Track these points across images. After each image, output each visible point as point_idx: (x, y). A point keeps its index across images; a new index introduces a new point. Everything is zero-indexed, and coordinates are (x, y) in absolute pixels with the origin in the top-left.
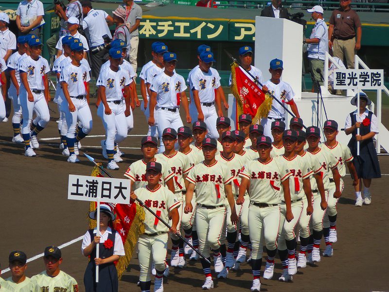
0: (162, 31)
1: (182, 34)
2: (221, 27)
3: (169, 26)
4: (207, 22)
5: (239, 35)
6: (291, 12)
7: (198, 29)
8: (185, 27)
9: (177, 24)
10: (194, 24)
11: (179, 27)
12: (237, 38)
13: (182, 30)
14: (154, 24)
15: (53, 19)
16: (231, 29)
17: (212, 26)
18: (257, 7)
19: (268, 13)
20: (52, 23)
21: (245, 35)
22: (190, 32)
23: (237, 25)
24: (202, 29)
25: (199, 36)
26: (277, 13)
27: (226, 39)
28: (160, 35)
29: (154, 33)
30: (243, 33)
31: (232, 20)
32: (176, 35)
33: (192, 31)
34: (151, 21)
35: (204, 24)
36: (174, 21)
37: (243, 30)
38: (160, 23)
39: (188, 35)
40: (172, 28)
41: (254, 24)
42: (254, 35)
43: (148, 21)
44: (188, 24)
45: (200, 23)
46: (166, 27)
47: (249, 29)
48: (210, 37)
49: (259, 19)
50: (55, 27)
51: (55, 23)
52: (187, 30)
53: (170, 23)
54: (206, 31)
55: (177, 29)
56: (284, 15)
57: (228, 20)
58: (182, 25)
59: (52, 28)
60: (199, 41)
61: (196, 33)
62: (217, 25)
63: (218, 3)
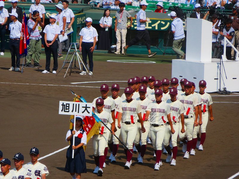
1: (147, 27)
2: (169, 23)
4: (161, 21)
7: (156, 25)
8: (149, 23)
10: (154, 22)
13: (147, 25)
15: (78, 19)
17: (164, 23)
19: (194, 16)
20: (77, 21)
22: (151, 26)
24: (158, 25)
25: (157, 28)
26: (199, 16)
28: (135, 28)
33: (153, 26)
35: (159, 22)
39: (151, 28)
45: (157, 21)
48: (162, 29)
49: (189, 19)
50: (79, 23)
52: (150, 25)
54: (160, 25)
59: (77, 24)
60: (156, 31)
61: (155, 26)
62: (166, 22)
63: (167, 10)
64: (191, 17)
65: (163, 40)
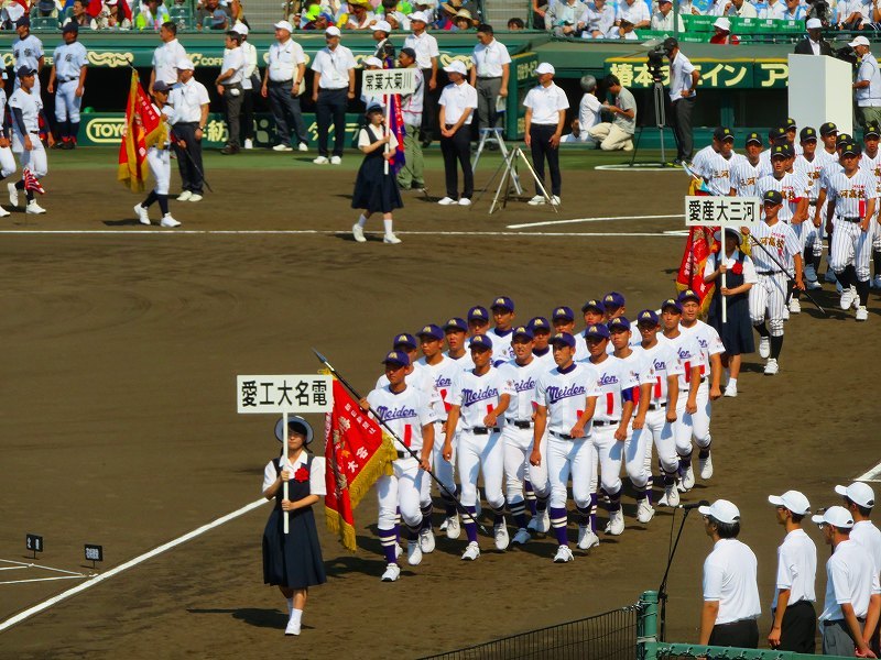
2: (743, 70)
4: (724, 64)
5: (767, 79)
6: (836, 46)
7: (713, 75)
10: (707, 67)
12: (765, 84)
15: (519, 66)
16: (757, 72)
17: (731, 69)
18: (790, 42)
19: (804, 49)
20: (519, 71)
21: (776, 80)
23: (764, 67)
24: (718, 74)
25: (714, 83)
26: (816, 48)
27: (750, 85)
30: (773, 77)
31: (757, 60)
33: (705, 77)
35: (720, 67)
37: (772, 73)
41: (786, 64)
42: (786, 79)
43: (645, 65)
45: (714, 65)
48: (729, 83)
49: (793, 58)
50: (523, 78)
51: (523, 72)
54: (723, 75)
56: (826, 51)
57: (753, 60)
59: (519, 79)
60: (714, 89)
61: (710, 79)
62: (738, 67)
63: (739, 38)
64: (797, 51)
65: (731, 111)
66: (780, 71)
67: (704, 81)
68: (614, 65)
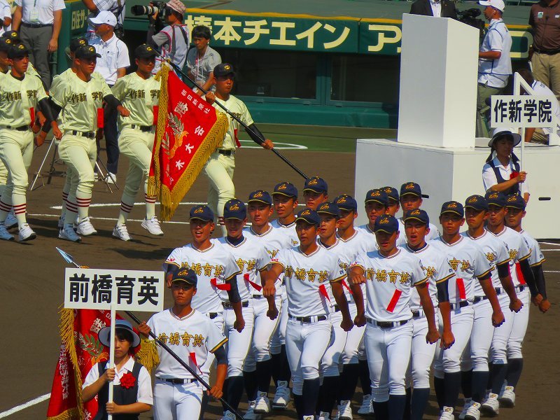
0: (251, 36)
1: (283, 41)
2: (346, 31)
3: (262, 27)
4: (323, 22)
5: (375, 43)
6: (461, 7)
7: (309, 34)
8: (288, 30)
9: (275, 24)
10: (303, 25)
11: (278, 29)
12: (371, 49)
13: (283, 34)
14: (239, 24)
15: (74, 13)
16: (362, 34)
17: (331, 29)
20: (73, 20)
21: (385, 44)
22: (294, 38)
23: (371, 28)
24: (316, 33)
25: (310, 45)
27: (353, 49)
28: (248, 42)
29: (238, 38)
30: (382, 40)
31: (364, 20)
32: (273, 42)
33: (299, 36)
34: (234, 19)
35: (318, 26)
36: (270, 20)
37: (381, 36)
38: (247, 23)
39: (292, 43)
40: (267, 31)
41: (400, 26)
42: (399, 44)
43: (228, 19)
44: (292, 25)
45: (312, 23)
46: (257, 30)
47: (391, 34)
48: (328, 46)
49: (409, 19)
50: (78, 27)
51: (79, 20)
52: (290, 34)
53: (264, 22)
54: (322, 36)
55: (275, 33)
56: (449, 12)
57: (358, 19)
58: (283, 26)
59: (73, 28)
60: (310, 52)
61: (306, 39)
62: (340, 26)
64: (414, 10)
65: (329, 81)
66: (390, 34)
67: (298, 41)
68: (190, 17)
